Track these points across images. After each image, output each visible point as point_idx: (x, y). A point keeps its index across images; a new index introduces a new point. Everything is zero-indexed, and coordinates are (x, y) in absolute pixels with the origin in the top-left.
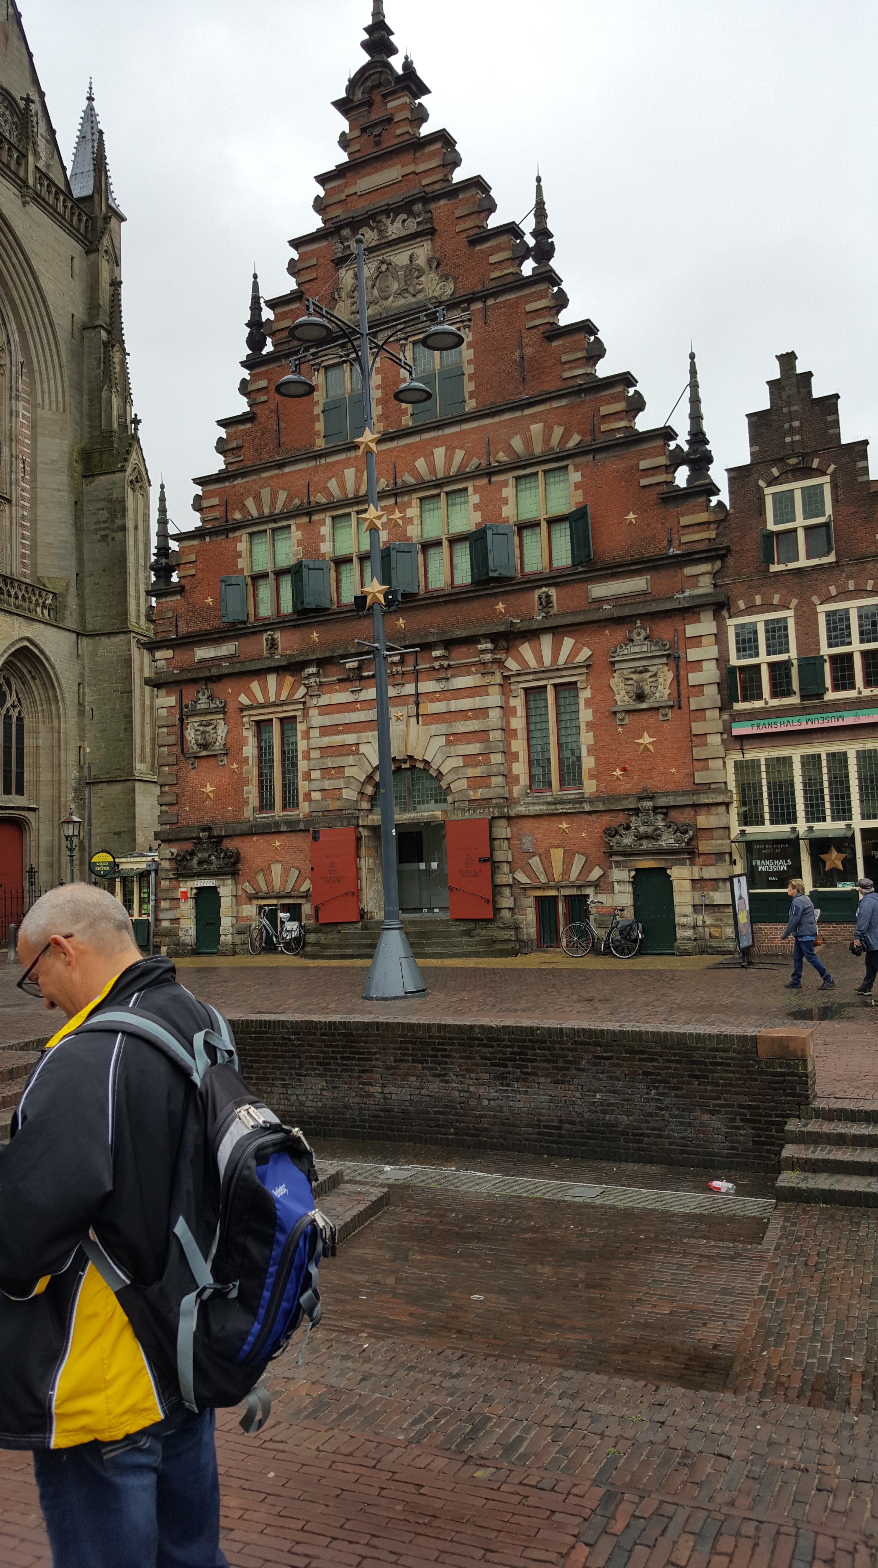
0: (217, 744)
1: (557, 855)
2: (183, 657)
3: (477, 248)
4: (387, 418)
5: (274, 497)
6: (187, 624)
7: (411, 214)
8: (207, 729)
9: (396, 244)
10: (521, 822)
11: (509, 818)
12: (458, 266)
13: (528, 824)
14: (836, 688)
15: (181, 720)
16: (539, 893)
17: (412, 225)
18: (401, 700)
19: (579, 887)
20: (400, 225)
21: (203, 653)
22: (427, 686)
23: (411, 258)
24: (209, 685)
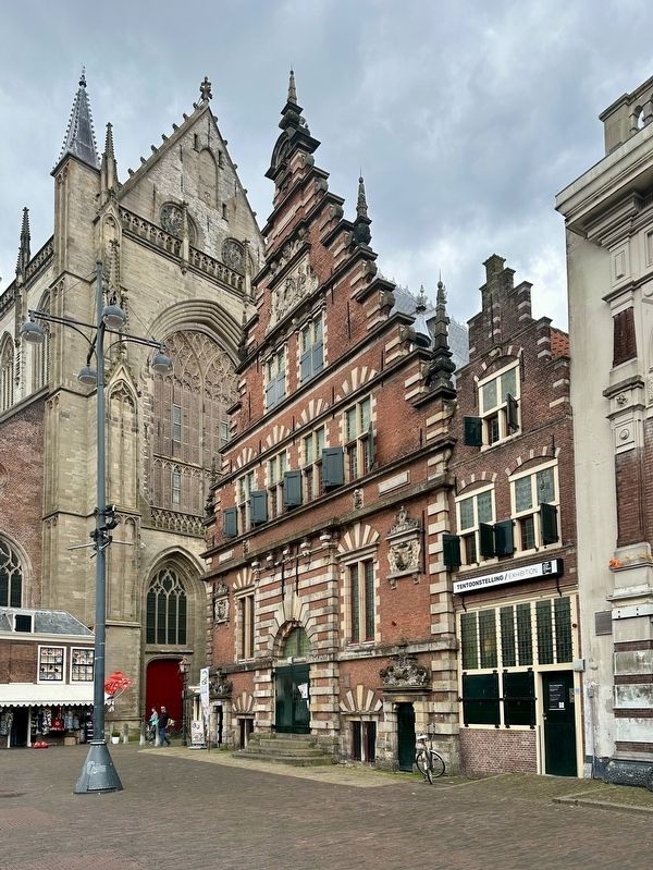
0: (225, 615)
1: (360, 691)
2: (216, 561)
4: (291, 387)
5: (247, 454)
8: (222, 605)
10: (345, 665)
11: (338, 663)
14: (522, 547)
15: (214, 601)
16: (352, 719)
18: (290, 580)
19: (370, 716)
21: (221, 558)
22: (301, 569)
24: (223, 578)
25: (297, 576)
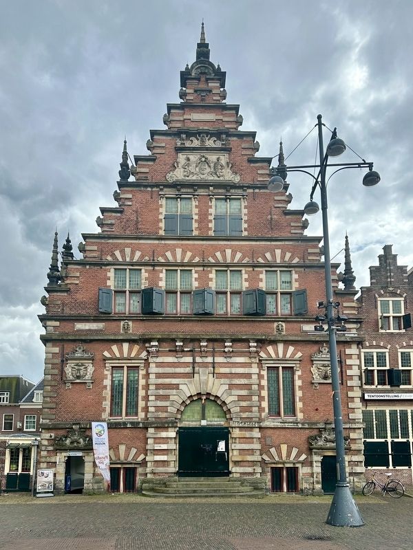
0: (87, 377)
1: (284, 448)
2: (67, 327)
3: (252, 165)
4: (200, 230)
5: (133, 253)
6: (71, 309)
7: (219, 138)
8: (81, 368)
9: (211, 150)
10: (266, 430)
11: (260, 428)
12: (241, 170)
13: (269, 432)
15: (62, 361)
16: (274, 466)
17: (219, 144)
18: (205, 365)
19: (294, 464)
20: (212, 142)
21: (80, 326)
22: (219, 359)
23: (218, 159)
24: (83, 344)
25: (214, 363)
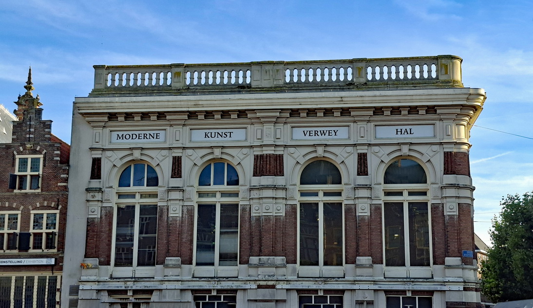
14: (34, 248)
